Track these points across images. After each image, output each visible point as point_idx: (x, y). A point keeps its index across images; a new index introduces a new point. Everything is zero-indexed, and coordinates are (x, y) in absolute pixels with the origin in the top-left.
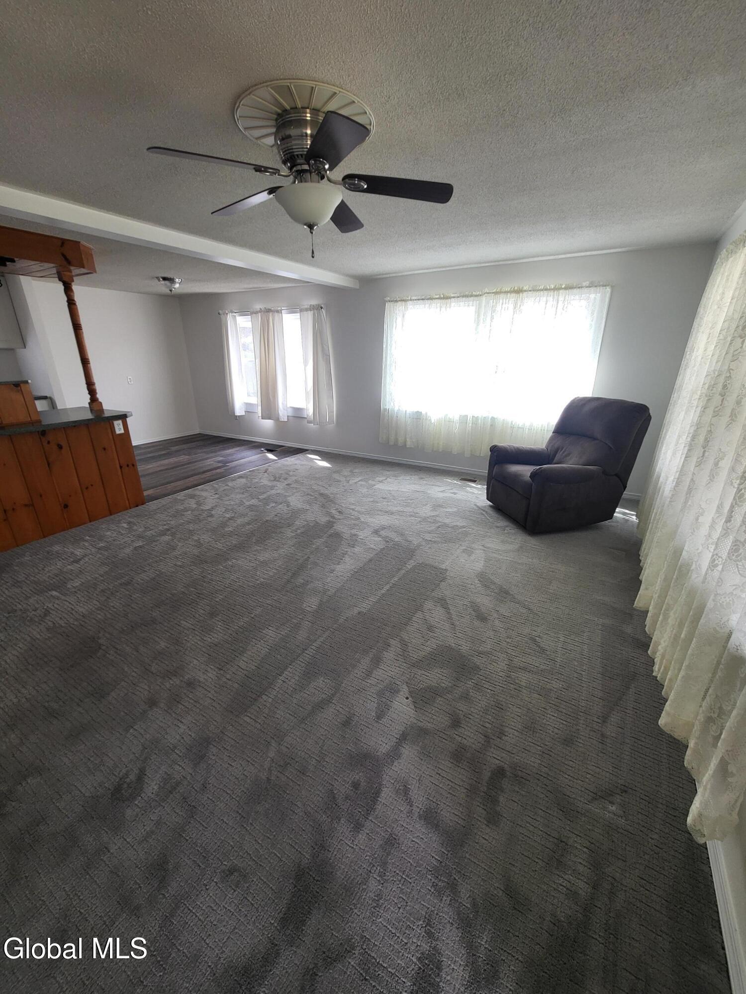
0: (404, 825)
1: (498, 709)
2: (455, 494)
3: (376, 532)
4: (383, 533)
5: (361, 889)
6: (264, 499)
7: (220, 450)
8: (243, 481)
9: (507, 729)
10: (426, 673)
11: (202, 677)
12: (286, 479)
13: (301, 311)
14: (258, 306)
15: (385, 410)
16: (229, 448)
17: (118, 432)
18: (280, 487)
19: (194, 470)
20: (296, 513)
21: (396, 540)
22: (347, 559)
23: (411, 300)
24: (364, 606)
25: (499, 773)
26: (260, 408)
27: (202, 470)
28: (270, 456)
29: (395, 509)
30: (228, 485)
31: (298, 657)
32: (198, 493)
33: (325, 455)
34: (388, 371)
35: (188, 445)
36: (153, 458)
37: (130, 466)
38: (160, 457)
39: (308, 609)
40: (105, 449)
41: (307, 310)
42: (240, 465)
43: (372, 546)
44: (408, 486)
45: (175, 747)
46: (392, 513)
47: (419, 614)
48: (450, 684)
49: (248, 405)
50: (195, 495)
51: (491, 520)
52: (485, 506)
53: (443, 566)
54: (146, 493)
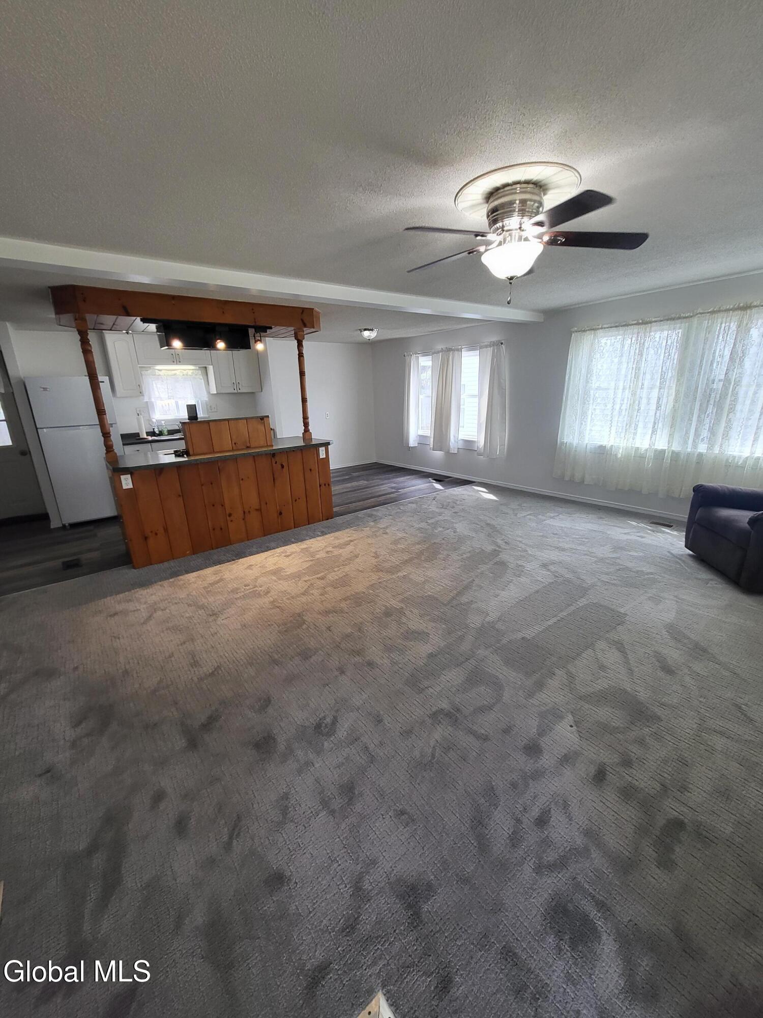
0: (562, 833)
1: (681, 764)
2: (642, 537)
3: (544, 566)
4: (552, 568)
5: (516, 869)
6: (433, 523)
7: (393, 478)
8: (414, 506)
9: (691, 786)
10: (594, 708)
11: (379, 661)
12: (453, 507)
13: (481, 348)
14: (440, 347)
15: (562, 443)
16: (401, 477)
17: (321, 457)
18: (447, 515)
19: (370, 494)
20: (461, 540)
21: (566, 576)
22: (512, 586)
23: (602, 328)
24: (529, 633)
25: (677, 825)
26: (432, 440)
27: (378, 494)
28: (438, 486)
29: (567, 546)
30: (400, 509)
31: (461, 664)
32: (375, 513)
33: (491, 488)
34: (569, 402)
35: (367, 472)
36: (339, 481)
37: (327, 485)
38: (344, 481)
39: (473, 625)
40: (311, 470)
41: (486, 346)
42: (411, 492)
43: (539, 579)
44: (584, 524)
45: (359, 709)
46: (563, 550)
47: (590, 651)
48: (622, 725)
49: (422, 437)
50: (372, 515)
51: (689, 570)
52: (682, 555)
53: (622, 610)
54: (335, 509)
